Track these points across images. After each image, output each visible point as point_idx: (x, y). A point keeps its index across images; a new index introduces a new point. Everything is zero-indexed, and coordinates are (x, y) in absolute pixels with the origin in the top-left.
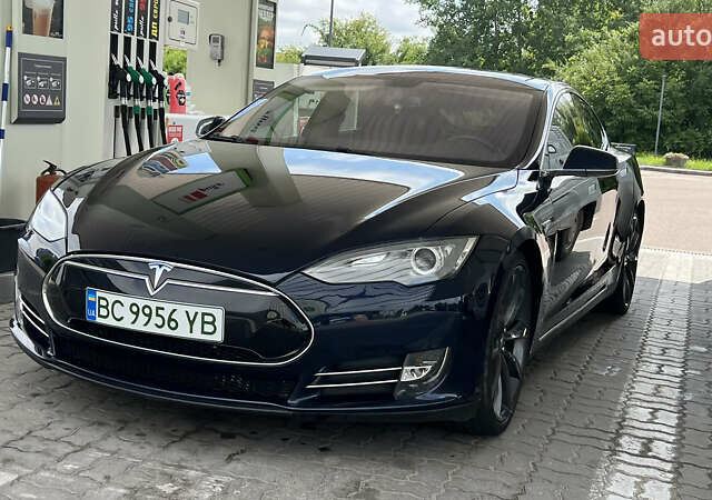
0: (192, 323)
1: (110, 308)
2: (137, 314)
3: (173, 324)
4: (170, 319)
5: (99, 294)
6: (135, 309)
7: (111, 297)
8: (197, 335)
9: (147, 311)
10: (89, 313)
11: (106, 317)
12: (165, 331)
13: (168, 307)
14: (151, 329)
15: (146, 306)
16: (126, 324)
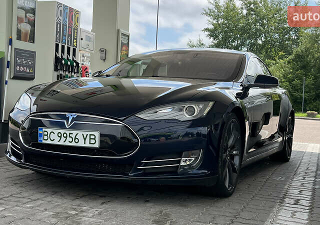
0: (85, 139)
1: (49, 136)
2: (61, 137)
3: (77, 141)
4: (75, 138)
5: (44, 130)
6: (60, 135)
7: (49, 131)
8: (87, 145)
9: (65, 135)
10: (40, 139)
11: (46, 140)
12: (73, 144)
13: (74, 132)
14: (67, 143)
15: (65, 133)
16: (56, 142)
